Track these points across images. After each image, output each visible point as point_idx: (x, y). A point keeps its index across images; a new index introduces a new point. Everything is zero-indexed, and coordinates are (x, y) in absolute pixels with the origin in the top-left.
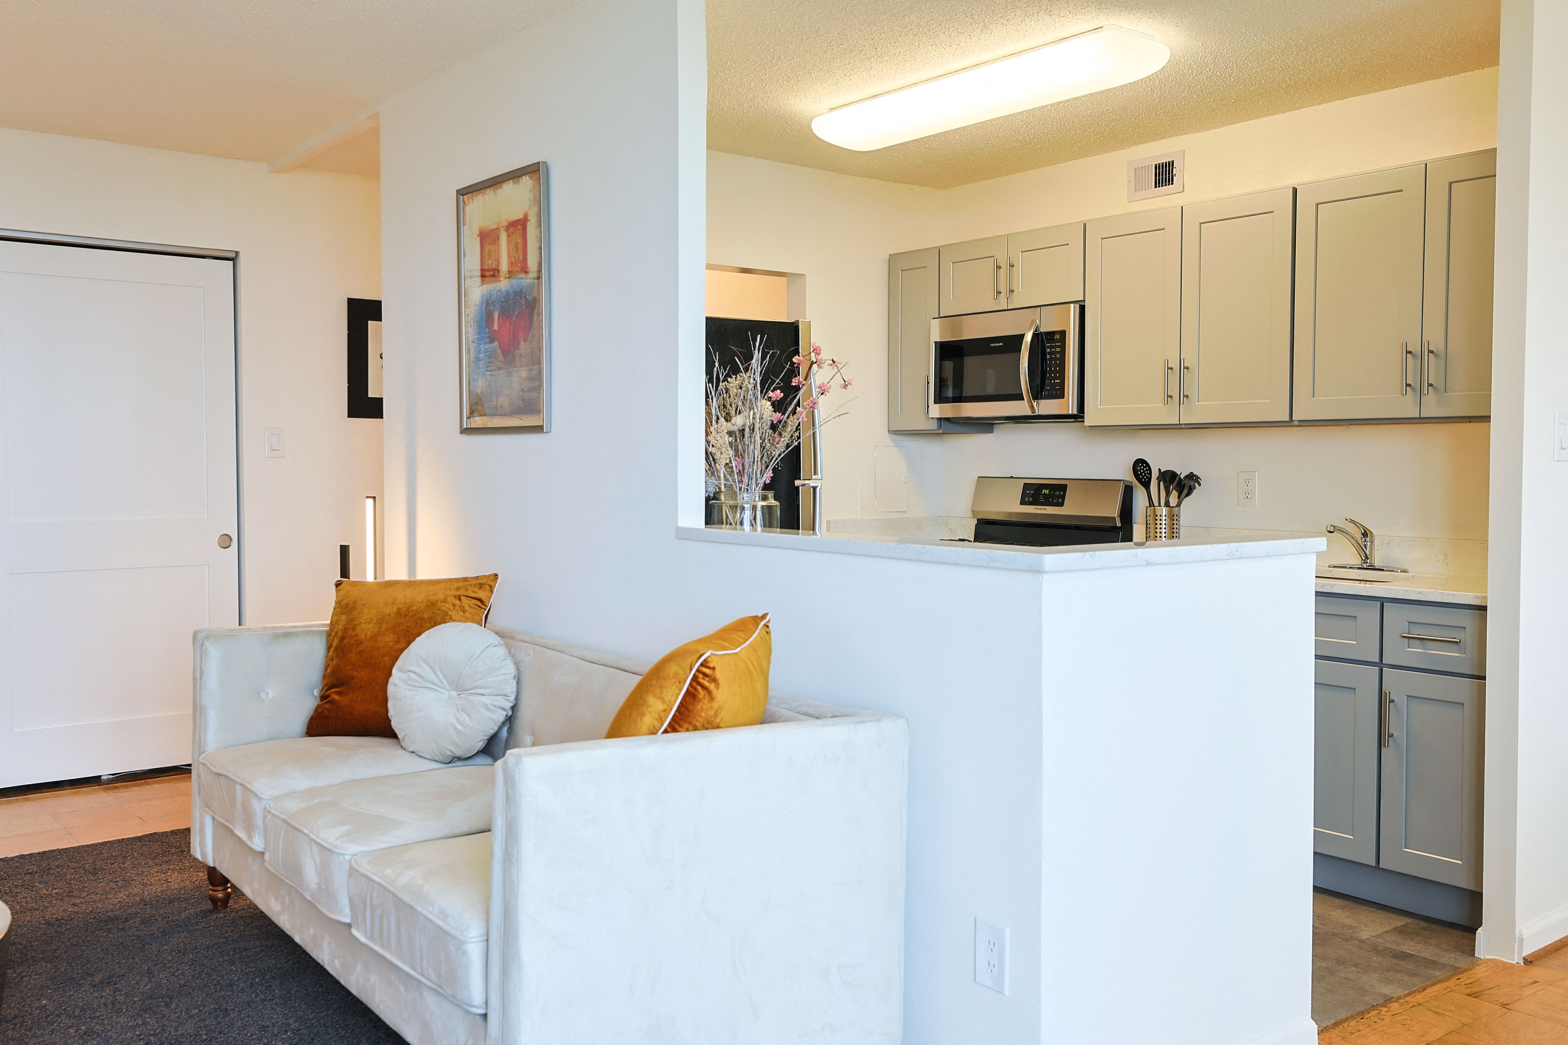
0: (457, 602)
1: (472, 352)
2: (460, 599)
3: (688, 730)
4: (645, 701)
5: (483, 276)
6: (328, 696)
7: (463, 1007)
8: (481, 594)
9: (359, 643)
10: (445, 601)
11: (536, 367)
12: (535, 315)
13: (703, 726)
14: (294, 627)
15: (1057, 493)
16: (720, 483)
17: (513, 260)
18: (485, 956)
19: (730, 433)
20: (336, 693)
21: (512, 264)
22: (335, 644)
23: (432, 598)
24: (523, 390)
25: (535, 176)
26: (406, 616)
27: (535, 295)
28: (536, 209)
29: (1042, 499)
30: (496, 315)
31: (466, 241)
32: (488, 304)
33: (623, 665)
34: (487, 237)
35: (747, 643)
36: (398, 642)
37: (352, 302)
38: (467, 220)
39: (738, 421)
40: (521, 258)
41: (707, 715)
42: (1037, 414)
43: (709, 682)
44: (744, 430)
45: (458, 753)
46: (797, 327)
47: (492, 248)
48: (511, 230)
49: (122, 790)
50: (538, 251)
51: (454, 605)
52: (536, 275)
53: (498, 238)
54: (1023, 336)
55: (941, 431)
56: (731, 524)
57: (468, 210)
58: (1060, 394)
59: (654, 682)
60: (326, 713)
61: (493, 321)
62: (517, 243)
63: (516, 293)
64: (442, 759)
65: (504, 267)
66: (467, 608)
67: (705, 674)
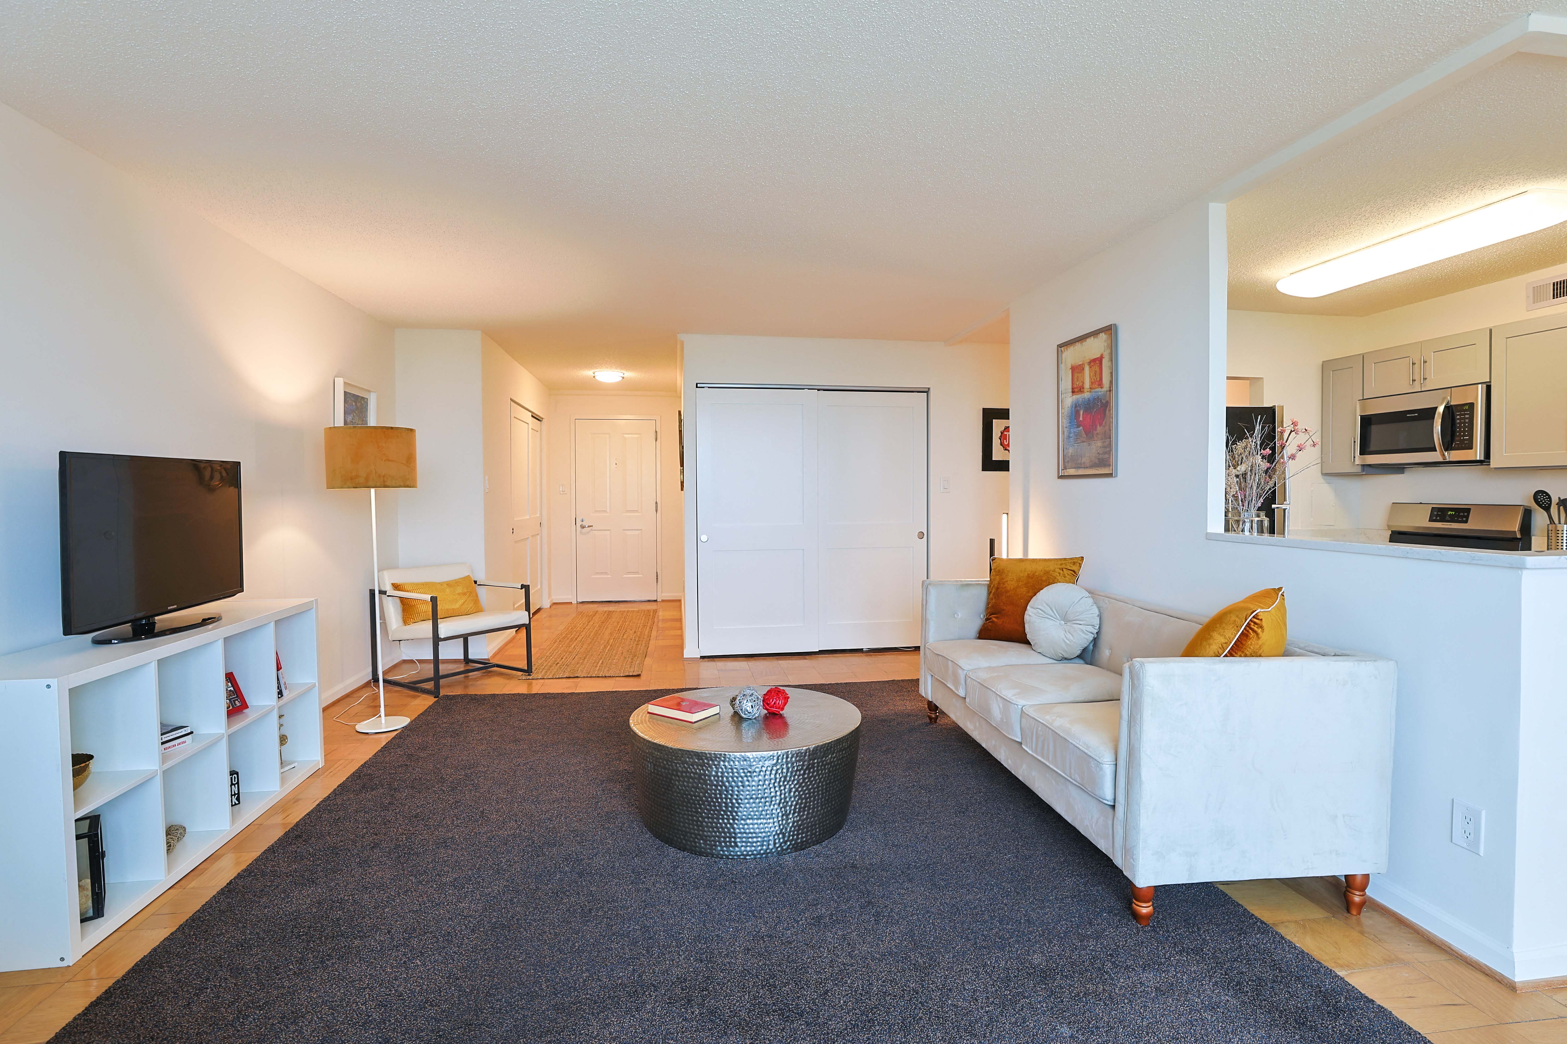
0: (1061, 572)
1: (1065, 433)
2: (1063, 570)
3: (1240, 656)
4: (1211, 636)
5: (1073, 392)
6: (990, 619)
7: (1099, 800)
8: (1074, 568)
9: (1007, 592)
10: (1054, 571)
11: (1108, 440)
12: (1107, 411)
13: (1251, 654)
14: (971, 581)
15: (1462, 514)
16: (1228, 507)
17: (1093, 381)
18: (1114, 773)
19: (1237, 476)
20: (994, 617)
21: (1092, 383)
22: (993, 591)
23: (1047, 569)
24: (1098, 453)
25: (1110, 332)
26: (1032, 578)
27: (1107, 399)
28: (1109, 351)
29: (1448, 518)
30: (1081, 412)
31: (1062, 373)
32: (1076, 407)
33: (1169, 612)
34: (1076, 370)
35: (1274, 605)
36: (1028, 592)
37: (985, 411)
38: (1064, 360)
39: (1242, 468)
40: (1098, 379)
41: (1254, 648)
42: (1448, 460)
43: (1257, 628)
44: (1246, 474)
45: (1066, 656)
46: (1275, 409)
47: (1079, 375)
48: (1092, 364)
49: (874, 657)
50: (1110, 375)
51: (1059, 573)
52: (1108, 389)
53: (1083, 369)
54: (1436, 408)
55: (1364, 473)
56: (1235, 531)
57: (1064, 355)
58: (1469, 446)
59: (1218, 625)
60: (989, 628)
61: (1080, 416)
62: (1096, 371)
63: (1094, 399)
64: (1056, 658)
65: (1087, 385)
66: (1066, 575)
67: (1255, 623)
